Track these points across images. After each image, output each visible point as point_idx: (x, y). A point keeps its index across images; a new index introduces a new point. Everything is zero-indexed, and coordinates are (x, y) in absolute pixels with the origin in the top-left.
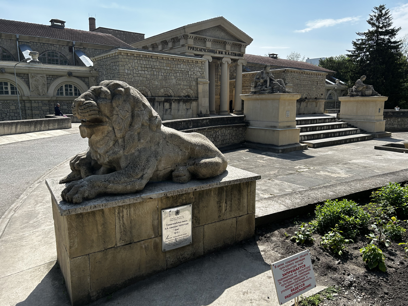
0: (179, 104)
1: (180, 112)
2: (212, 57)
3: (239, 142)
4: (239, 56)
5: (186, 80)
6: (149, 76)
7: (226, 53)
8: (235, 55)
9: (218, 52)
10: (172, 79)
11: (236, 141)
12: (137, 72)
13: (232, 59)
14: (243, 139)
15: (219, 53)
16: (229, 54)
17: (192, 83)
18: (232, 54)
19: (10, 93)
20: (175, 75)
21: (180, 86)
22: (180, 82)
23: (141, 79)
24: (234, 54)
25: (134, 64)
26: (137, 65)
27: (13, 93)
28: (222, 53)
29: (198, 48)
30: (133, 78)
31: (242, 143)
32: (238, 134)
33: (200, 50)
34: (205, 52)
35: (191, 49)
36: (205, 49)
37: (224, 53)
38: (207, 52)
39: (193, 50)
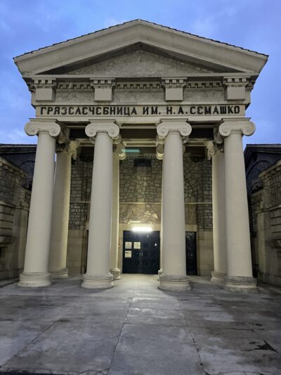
2: (116, 124)
4: (223, 112)
7: (169, 111)
8: (208, 112)
9: (139, 110)
15: (145, 111)
16: (181, 111)
18: (195, 110)
24: (202, 110)
28: (155, 112)
29: (71, 107)
33: (78, 110)
34: (95, 114)
35: (48, 113)
36: (95, 108)
37: (162, 110)
38: (102, 115)
39: (55, 114)
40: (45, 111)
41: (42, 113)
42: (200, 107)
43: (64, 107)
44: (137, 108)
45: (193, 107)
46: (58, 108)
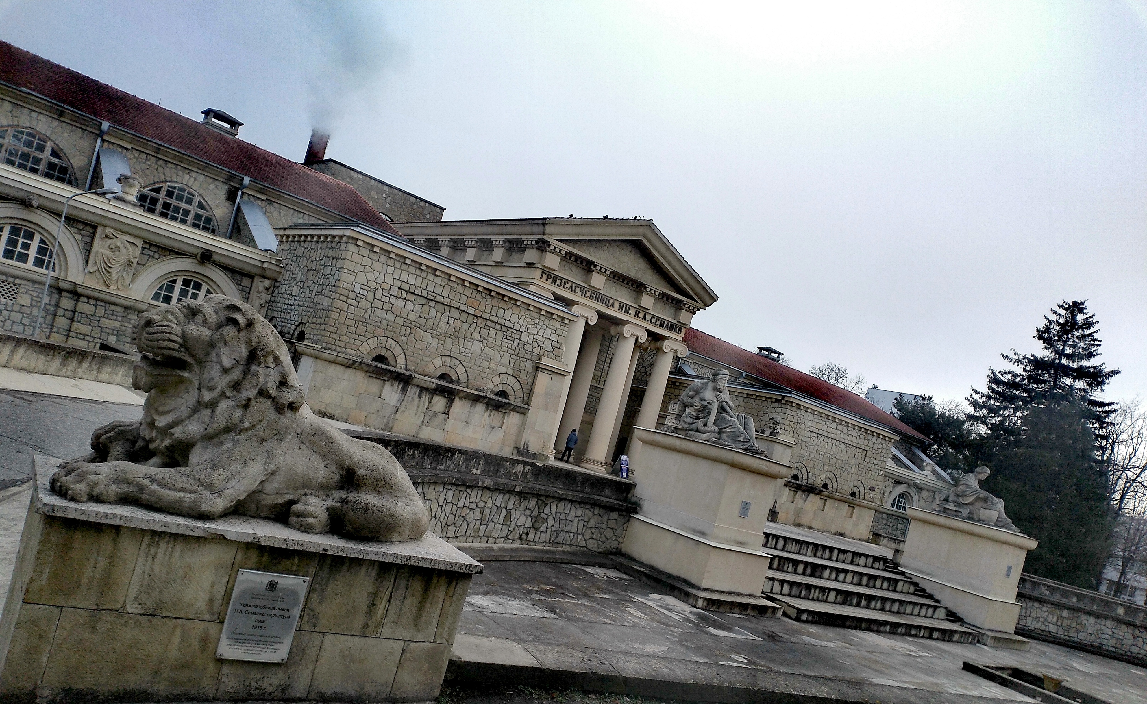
0: (475, 407)
1: (471, 427)
2: (598, 312)
3: (600, 550)
4: (671, 329)
5: (510, 351)
6: (412, 317)
7: (637, 315)
8: (661, 325)
9: (617, 305)
10: (474, 340)
11: (592, 545)
12: (385, 299)
13: (650, 334)
14: (614, 544)
15: (620, 308)
16: (644, 318)
17: (523, 364)
18: (654, 320)
19: (31, 260)
20: (484, 332)
21: (488, 363)
22: (491, 352)
23: (391, 317)
24: (658, 323)
25: (382, 274)
26: (390, 280)
27: (39, 263)
28: (627, 312)
29: (567, 281)
30: (369, 311)
31: (607, 553)
32: (604, 527)
33: (571, 287)
34: (583, 297)
35: (547, 280)
36: (586, 289)
37: (632, 311)
38: (588, 298)
39: (552, 283)
40: (545, 277)
41: (541, 278)
42: (658, 318)
43: (562, 279)
44: (615, 302)
45: (653, 317)
46: (556, 277)
